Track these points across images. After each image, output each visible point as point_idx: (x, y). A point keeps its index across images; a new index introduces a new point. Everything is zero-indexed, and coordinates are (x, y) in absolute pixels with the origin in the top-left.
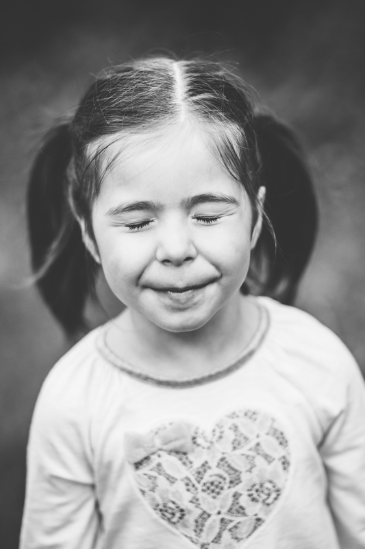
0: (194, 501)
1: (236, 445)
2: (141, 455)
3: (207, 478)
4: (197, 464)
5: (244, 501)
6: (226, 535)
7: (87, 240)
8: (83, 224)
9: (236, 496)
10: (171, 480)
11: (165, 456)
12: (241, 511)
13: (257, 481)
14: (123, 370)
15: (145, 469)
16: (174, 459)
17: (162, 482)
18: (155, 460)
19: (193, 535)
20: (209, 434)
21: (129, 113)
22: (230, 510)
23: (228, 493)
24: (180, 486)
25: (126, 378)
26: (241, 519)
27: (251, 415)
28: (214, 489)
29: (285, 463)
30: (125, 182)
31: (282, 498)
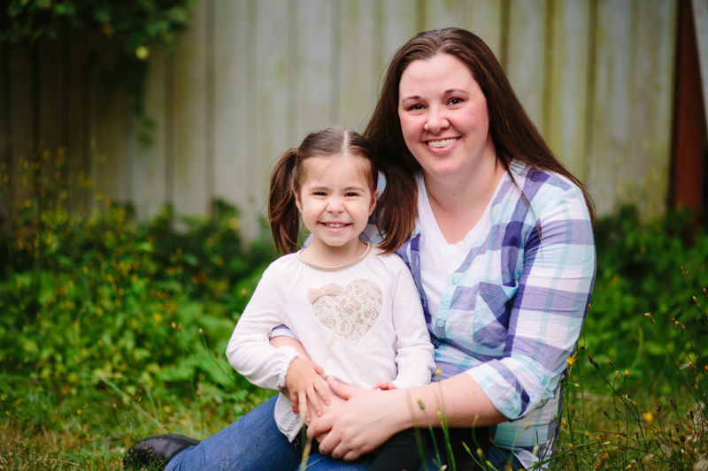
0: (340, 316)
1: (358, 292)
2: (315, 297)
3: (345, 306)
4: (341, 300)
5: (363, 317)
6: (355, 332)
7: (297, 203)
8: (296, 196)
9: (359, 315)
10: (329, 307)
11: (325, 296)
12: (361, 322)
13: (368, 308)
14: (307, 264)
15: (318, 303)
16: (330, 298)
17: (325, 308)
18: (321, 299)
19: (340, 332)
20: (345, 288)
21: (325, 150)
22: (356, 321)
23: (355, 313)
24: (334, 310)
25: (308, 267)
26: (362, 325)
27: (364, 281)
28: (349, 311)
29: (381, 302)
30: (319, 178)
31: (379, 317)
